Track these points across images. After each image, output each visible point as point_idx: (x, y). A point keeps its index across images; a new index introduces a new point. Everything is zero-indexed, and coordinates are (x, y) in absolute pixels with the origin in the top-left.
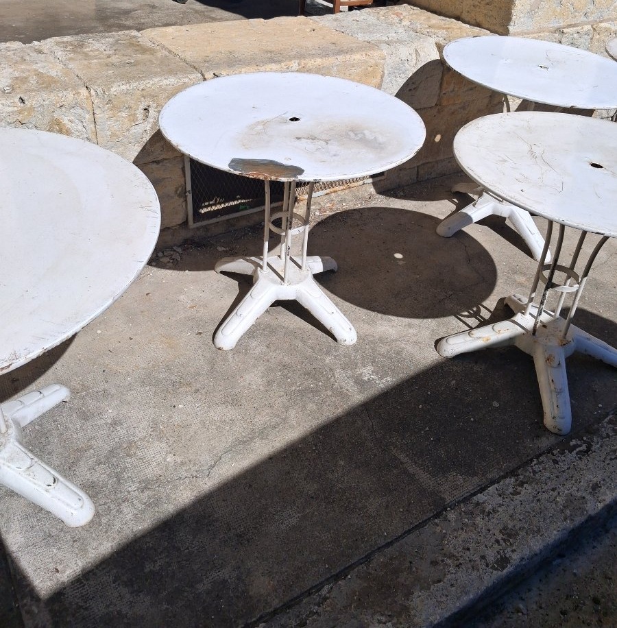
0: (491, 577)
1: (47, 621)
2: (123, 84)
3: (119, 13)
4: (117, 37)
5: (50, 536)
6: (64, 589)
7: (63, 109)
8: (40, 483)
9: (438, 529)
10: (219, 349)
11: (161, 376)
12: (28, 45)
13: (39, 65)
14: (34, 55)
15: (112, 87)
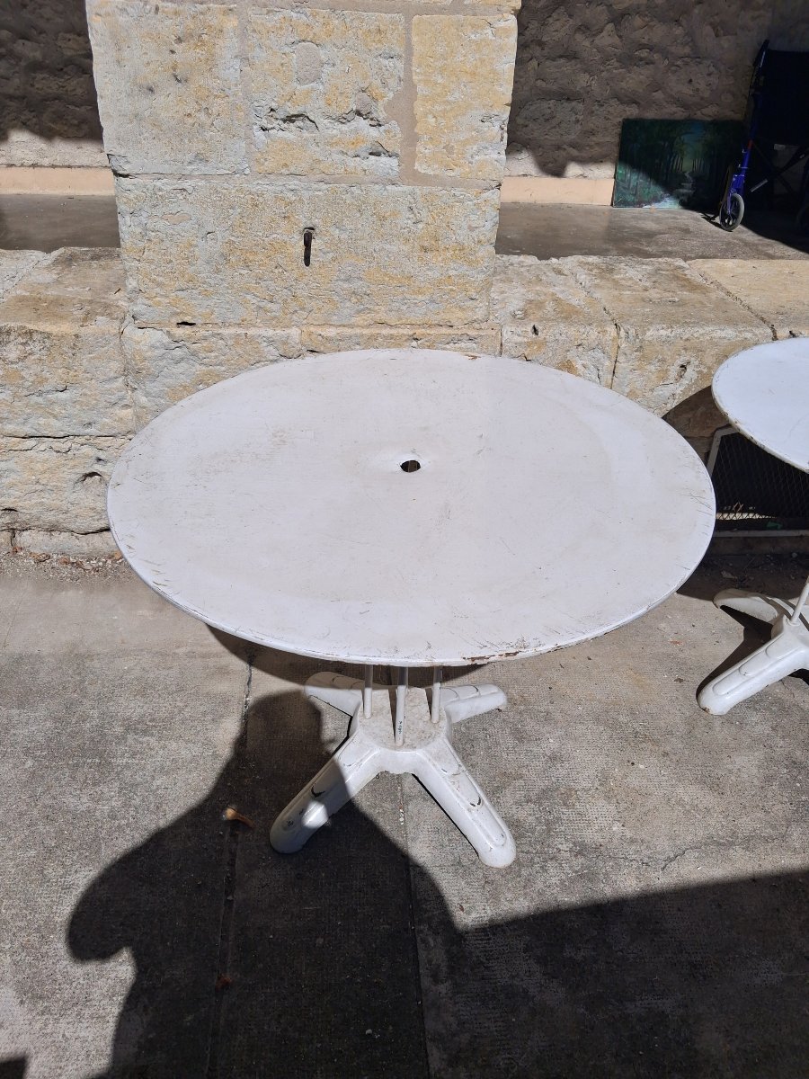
1: (443, 961)
2: (663, 329)
3: (640, 235)
4: (657, 265)
5: (459, 863)
6: (467, 933)
7: (580, 349)
8: (464, 798)
10: (704, 710)
11: (622, 718)
12: (544, 262)
13: (556, 288)
14: (552, 274)
15: (649, 329)
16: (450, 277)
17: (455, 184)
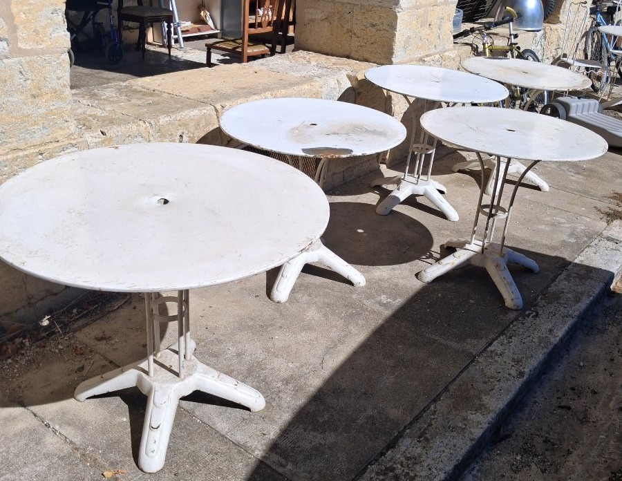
0: (519, 383)
2: (166, 117)
7: (130, 138)
9: (477, 367)
10: (278, 302)
15: (159, 119)
16: (52, 110)
17: (44, 52)
